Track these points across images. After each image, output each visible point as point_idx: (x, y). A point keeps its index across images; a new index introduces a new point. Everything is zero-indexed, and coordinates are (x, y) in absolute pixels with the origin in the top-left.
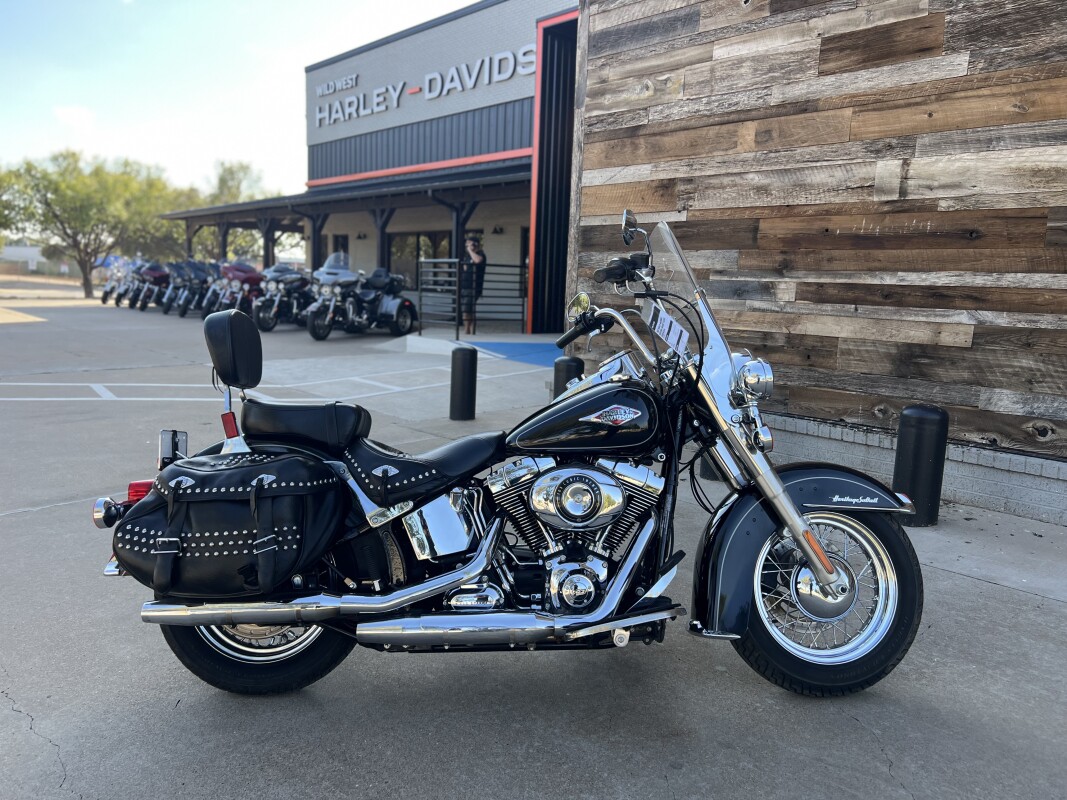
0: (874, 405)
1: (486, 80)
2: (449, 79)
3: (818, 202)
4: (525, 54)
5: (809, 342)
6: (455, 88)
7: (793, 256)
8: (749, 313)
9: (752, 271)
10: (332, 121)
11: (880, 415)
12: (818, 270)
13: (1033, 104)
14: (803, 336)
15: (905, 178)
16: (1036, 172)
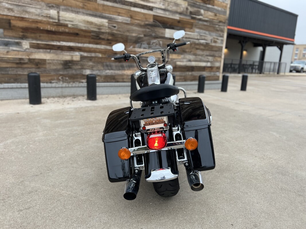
0: (59, 76)
3: (33, 18)
5: (37, 61)
7: (26, 34)
8: (12, 52)
9: (10, 37)
11: (61, 79)
12: (36, 39)
13: (85, 6)
14: (34, 59)
15: (59, 16)
16: (88, 22)
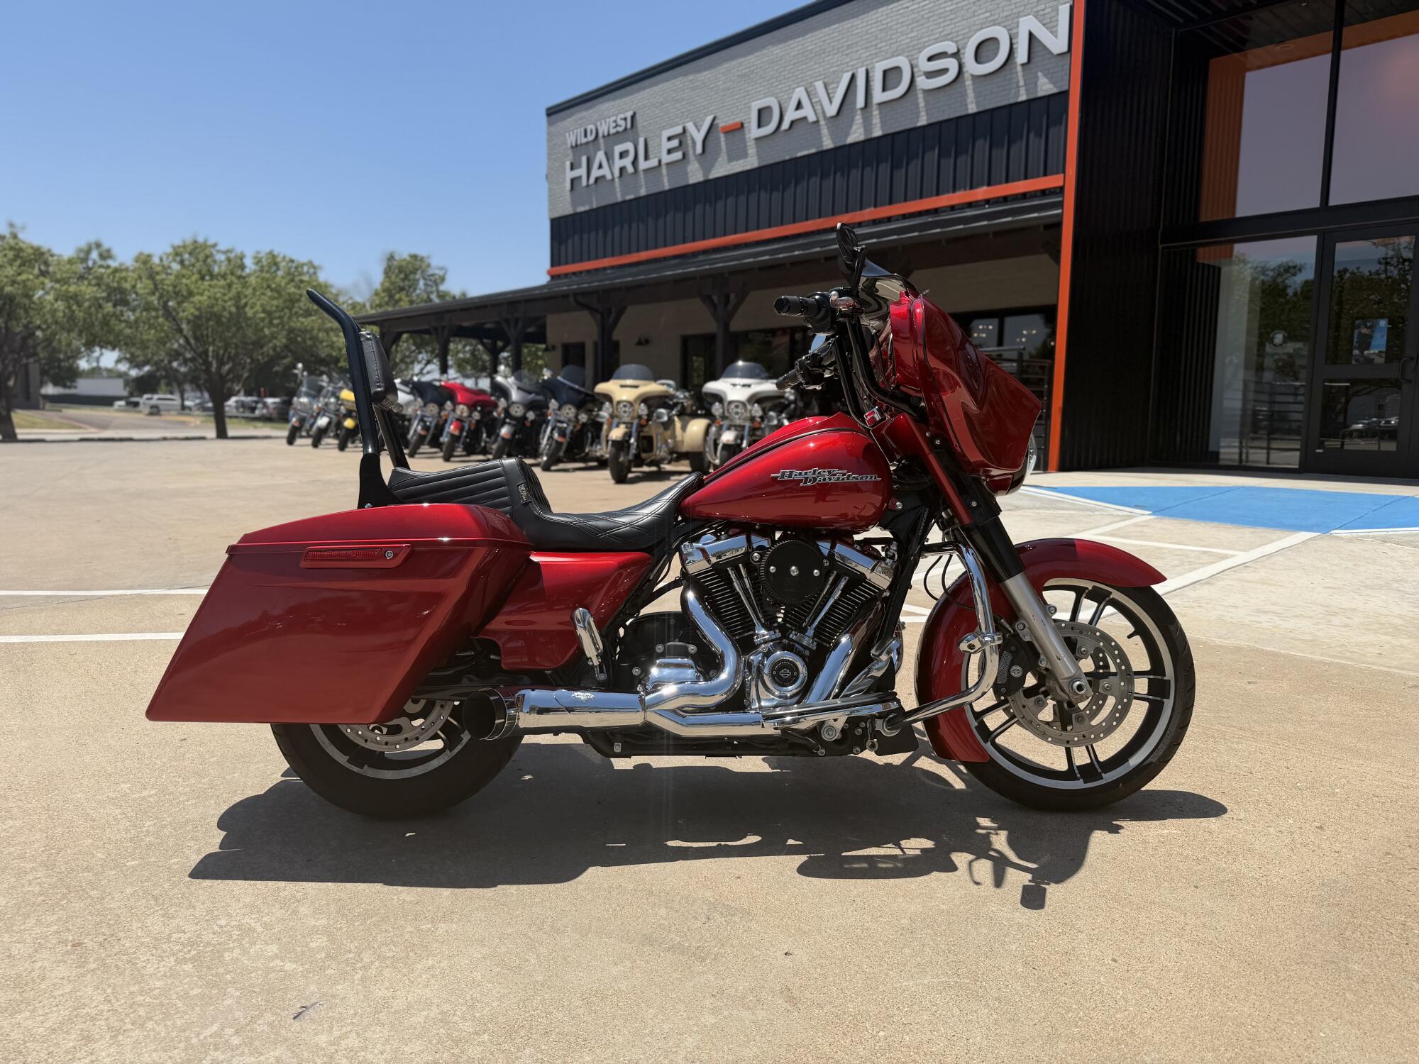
1: (860, 102)
2: (794, 103)
4: (930, 59)
6: (805, 118)
10: (592, 180)
